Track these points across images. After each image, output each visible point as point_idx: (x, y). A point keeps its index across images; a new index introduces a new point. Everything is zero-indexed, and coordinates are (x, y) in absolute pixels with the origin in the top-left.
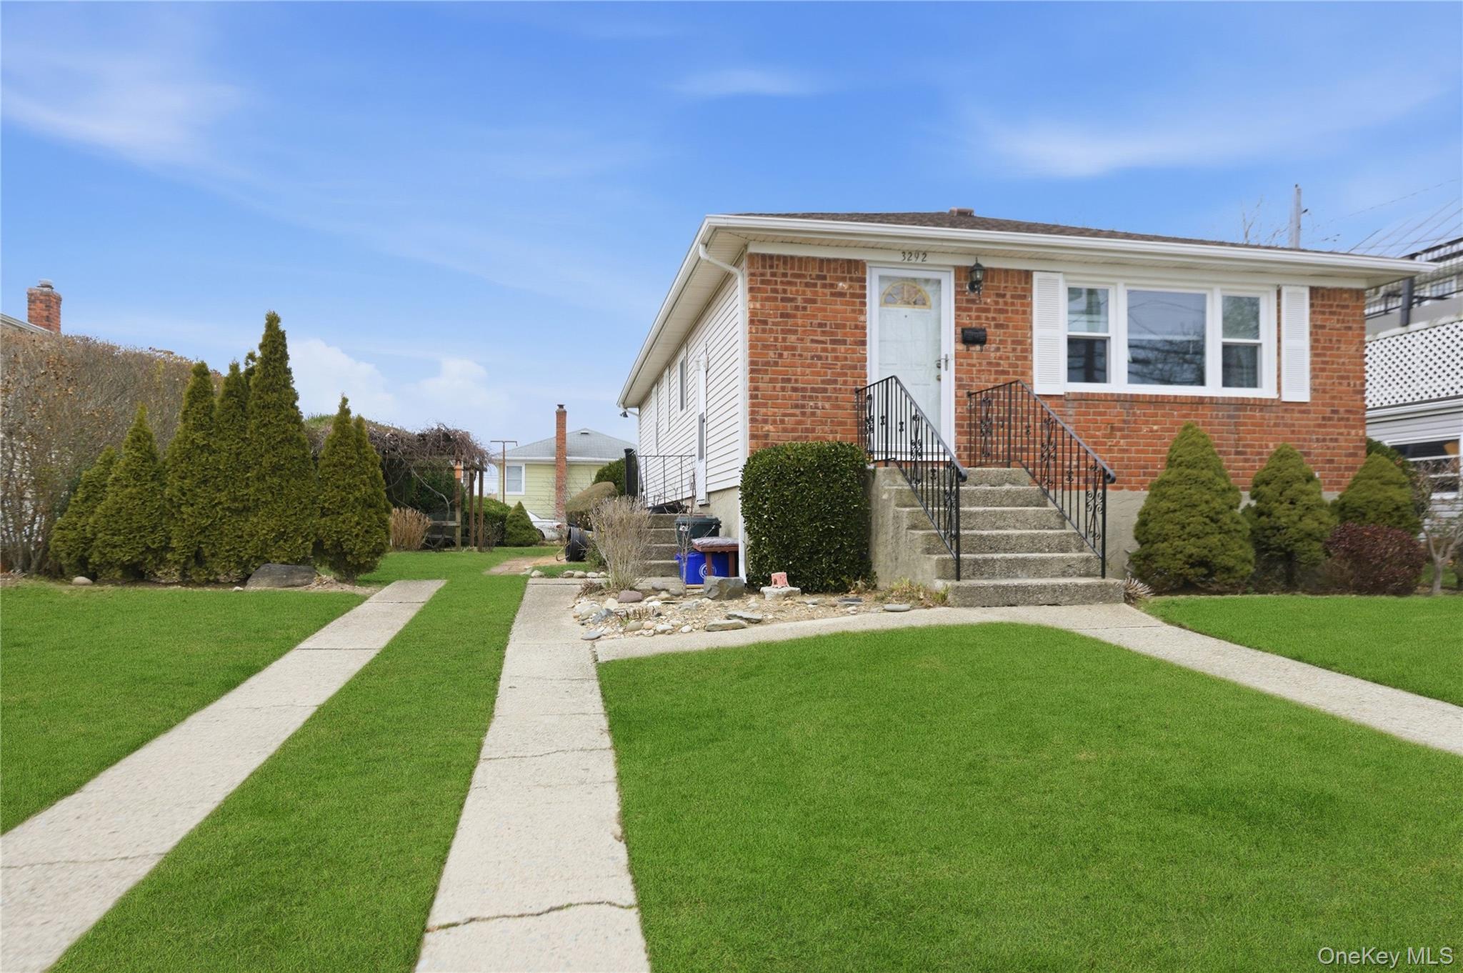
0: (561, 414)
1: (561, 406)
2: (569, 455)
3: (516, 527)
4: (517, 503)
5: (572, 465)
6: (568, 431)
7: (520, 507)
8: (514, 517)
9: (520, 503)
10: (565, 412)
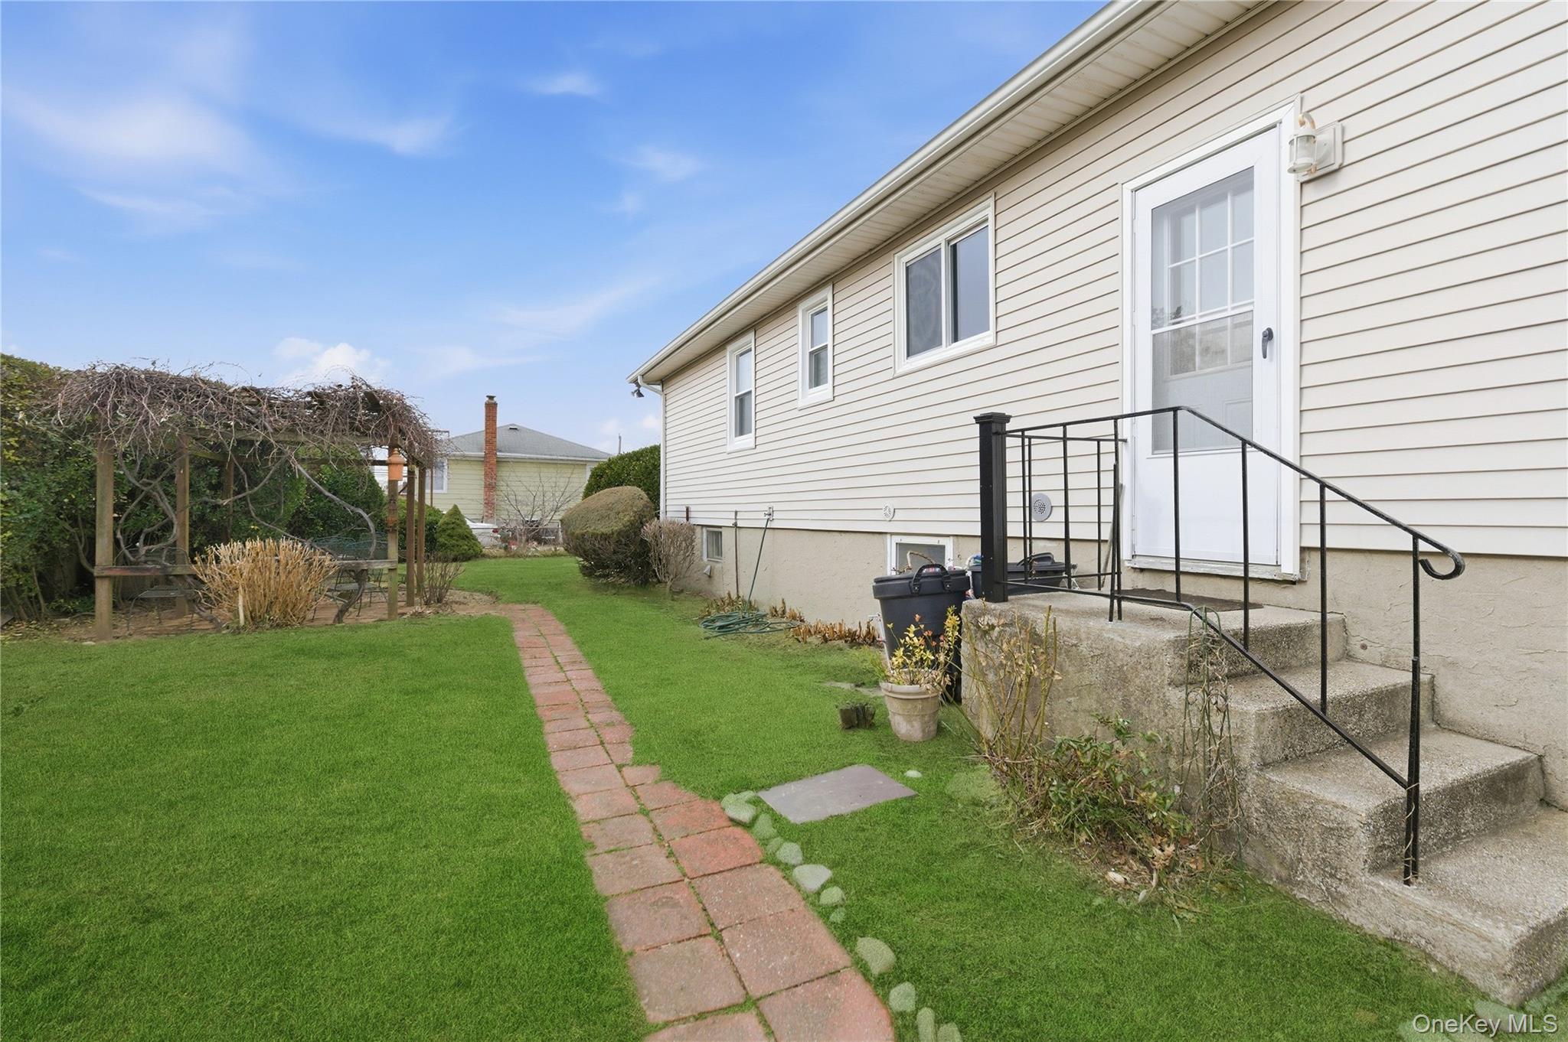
0: (491, 407)
1: (491, 398)
2: (500, 451)
3: (452, 536)
4: (451, 507)
5: (500, 462)
6: (499, 424)
7: (455, 512)
8: (448, 524)
9: (455, 507)
10: (496, 404)
